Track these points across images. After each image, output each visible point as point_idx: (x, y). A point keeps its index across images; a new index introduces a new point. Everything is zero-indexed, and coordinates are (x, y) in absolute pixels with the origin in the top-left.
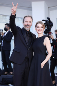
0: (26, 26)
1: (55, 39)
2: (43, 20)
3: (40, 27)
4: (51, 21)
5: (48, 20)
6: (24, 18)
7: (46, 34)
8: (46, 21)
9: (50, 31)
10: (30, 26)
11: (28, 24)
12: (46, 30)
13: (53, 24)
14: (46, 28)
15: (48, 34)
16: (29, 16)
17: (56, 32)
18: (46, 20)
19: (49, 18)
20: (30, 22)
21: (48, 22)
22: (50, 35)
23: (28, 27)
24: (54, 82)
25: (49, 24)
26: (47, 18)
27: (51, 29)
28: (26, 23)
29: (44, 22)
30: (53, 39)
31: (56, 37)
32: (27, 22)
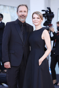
1: (56, 32)
2: (43, 11)
4: (52, 11)
5: (49, 11)
6: (18, 7)
7: (46, 27)
8: (46, 12)
9: (51, 23)
10: (25, 16)
12: (46, 22)
13: (54, 15)
14: (46, 20)
15: (48, 27)
16: (23, 5)
18: (46, 10)
19: (49, 9)
20: (25, 11)
21: (48, 13)
22: (50, 28)
24: (54, 82)
25: (49, 15)
26: (48, 8)
27: (51, 20)
29: (44, 13)
30: (53, 32)
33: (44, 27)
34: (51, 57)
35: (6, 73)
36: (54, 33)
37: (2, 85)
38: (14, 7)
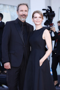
0: (21, 16)
1: (57, 32)
2: (43, 10)
3: (38, 17)
4: (53, 10)
5: (49, 10)
6: (19, 6)
7: (46, 26)
8: (47, 11)
9: (52, 22)
11: (24, 14)
12: (47, 21)
13: (55, 14)
14: (47, 19)
15: (49, 26)
16: (24, 4)
17: (59, 23)
18: (47, 9)
19: (50, 7)
20: (26, 11)
21: (49, 12)
22: (51, 28)
23: (24, 17)
25: (50, 14)
26: (48, 7)
27: (52, 20)
28: (21, 13)
29: (45, 12)
30: (55, 31)
31: (58, 30)
32: (22, 11)
33: (45, 26)
34: (52, 58)
35: (6, 74)
36: (55, 33)
37: (2, 86)
38: (14, 6)
